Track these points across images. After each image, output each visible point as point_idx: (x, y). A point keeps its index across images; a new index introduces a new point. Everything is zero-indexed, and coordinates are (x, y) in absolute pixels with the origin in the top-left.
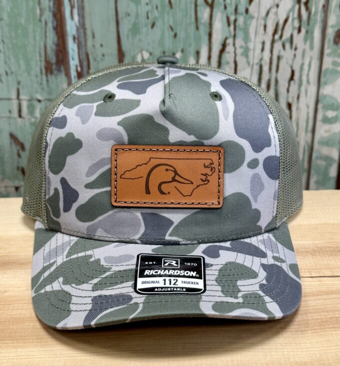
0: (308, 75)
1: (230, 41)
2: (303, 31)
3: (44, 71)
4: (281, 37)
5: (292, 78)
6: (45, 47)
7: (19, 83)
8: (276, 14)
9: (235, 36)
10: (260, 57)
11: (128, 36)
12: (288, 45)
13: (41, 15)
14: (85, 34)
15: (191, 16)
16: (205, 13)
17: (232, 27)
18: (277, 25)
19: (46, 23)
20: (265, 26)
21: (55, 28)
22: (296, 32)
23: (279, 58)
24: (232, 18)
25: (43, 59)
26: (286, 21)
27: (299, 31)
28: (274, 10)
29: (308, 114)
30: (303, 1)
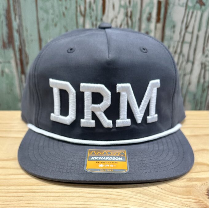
3: (2, 47)
8: (116, 22)
15: (74, 21)
16: (81, 20)
19: (2, 22)
21: (7, 25)
30: (129, 16)
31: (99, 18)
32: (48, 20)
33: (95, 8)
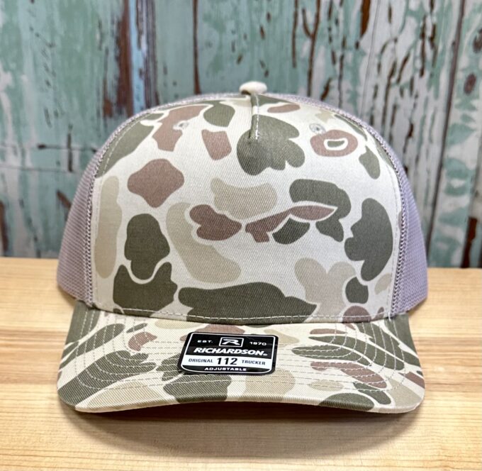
0: (430, 131)
1: (334, 83)
2: (427, 74)
3: (102, 113)
4: (399, 80)
5: (410, 134)
7: (70, 127)
8: (394, 50)
9: (341, 77)
10: (371, 105)
12: (407, 92)
13: (101, 41)
14: (155, 68)
15: (287, 49)
16: (304, 46)
17: (338, 65)
18: (394, 65)
19: (107, 52)
20: (379, 66)
21: (118, 59)
22: (417, 75)
23: (395, 108)
24: (338, 54)
25: (101, 97)
26: (406, 60)
27: (422, 73)
28: (391, 46)
29: (428, 181)
30: (428, 36)
31: (351, 42)
33: (341, 18)
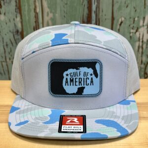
6: (83, 16)
11: (116, 11)
32: (121, 2)
